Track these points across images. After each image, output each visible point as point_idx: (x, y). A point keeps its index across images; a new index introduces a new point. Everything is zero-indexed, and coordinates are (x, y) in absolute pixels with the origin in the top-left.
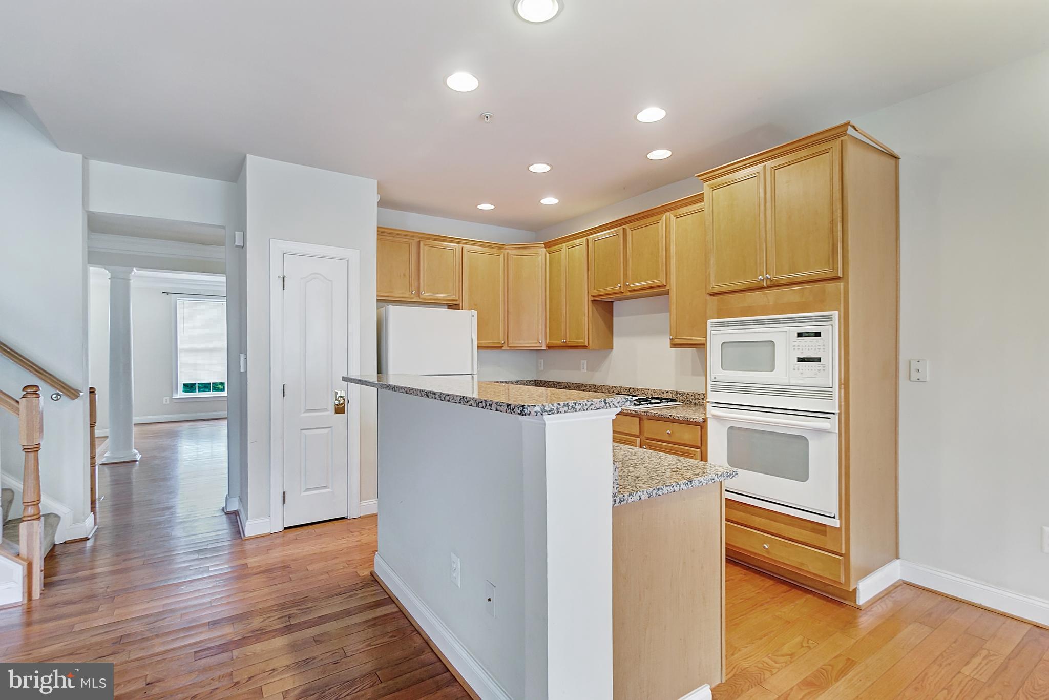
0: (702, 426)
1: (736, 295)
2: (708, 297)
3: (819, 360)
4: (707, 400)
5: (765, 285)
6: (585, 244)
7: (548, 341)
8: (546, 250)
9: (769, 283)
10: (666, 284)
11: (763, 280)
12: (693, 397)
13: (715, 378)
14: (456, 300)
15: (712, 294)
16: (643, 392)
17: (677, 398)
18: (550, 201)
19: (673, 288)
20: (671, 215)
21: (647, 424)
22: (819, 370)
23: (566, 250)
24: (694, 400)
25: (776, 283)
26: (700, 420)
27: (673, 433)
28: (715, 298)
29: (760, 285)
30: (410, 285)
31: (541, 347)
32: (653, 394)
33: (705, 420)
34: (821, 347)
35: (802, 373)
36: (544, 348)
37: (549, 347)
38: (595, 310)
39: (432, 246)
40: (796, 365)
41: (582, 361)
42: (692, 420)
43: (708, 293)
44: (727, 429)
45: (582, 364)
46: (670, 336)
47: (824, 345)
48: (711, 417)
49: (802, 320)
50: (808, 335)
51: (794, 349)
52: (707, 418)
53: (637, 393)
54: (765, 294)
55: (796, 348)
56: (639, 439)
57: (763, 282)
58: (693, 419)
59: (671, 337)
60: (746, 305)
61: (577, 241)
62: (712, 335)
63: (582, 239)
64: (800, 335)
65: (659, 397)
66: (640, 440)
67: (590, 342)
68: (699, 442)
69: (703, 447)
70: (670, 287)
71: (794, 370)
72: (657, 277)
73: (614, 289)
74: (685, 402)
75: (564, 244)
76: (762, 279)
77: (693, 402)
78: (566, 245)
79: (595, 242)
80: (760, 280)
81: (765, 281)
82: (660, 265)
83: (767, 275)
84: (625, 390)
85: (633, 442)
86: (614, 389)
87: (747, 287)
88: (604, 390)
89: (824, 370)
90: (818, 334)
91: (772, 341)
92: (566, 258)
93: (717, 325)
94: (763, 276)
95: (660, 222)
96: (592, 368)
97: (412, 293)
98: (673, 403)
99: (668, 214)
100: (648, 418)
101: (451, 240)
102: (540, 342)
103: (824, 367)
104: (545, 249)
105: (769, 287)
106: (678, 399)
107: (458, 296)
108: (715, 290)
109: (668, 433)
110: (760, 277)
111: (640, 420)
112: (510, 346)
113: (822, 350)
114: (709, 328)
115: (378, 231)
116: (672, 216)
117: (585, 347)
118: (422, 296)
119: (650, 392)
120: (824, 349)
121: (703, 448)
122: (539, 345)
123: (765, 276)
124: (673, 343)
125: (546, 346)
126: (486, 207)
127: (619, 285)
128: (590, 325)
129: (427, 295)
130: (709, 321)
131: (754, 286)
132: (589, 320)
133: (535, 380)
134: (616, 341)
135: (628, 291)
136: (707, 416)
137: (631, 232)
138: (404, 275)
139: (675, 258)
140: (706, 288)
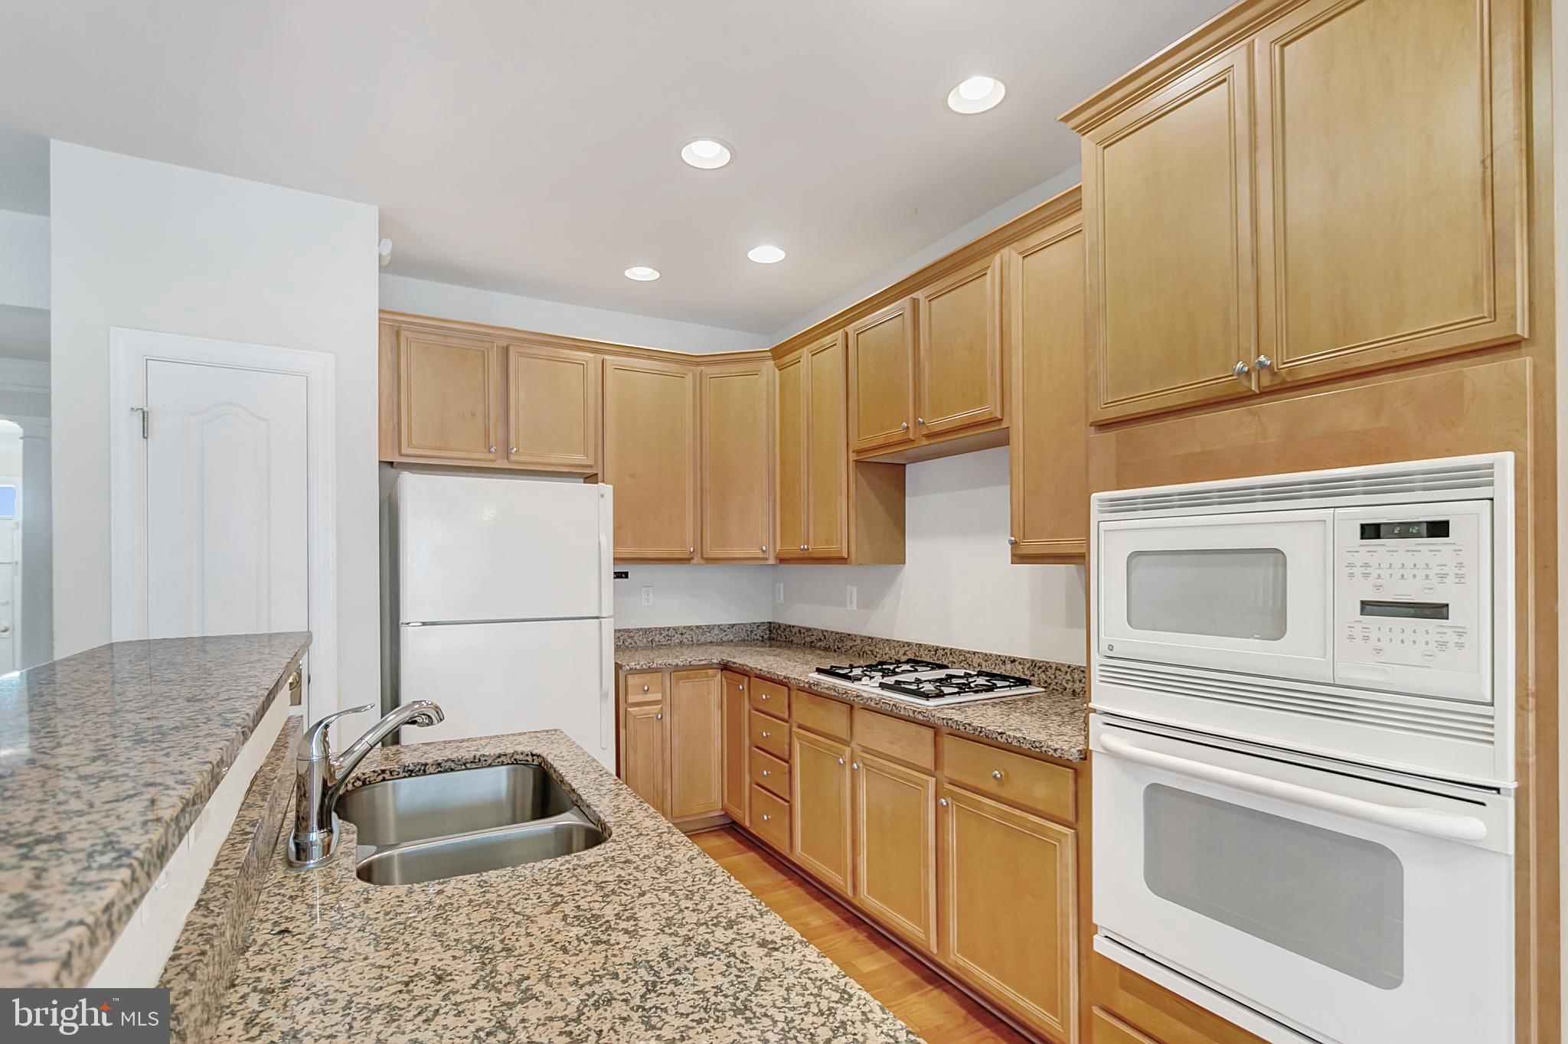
0: (1079, 768)
1: (1170, 423)
2: (1094, 435)
3: (1438, 611)
4: (1091, 705)
5: (1254, 387)
6: (840, 343)
7: (778, 548)
8: (775, 364)
9: (1266, 381)
10: (1003, 413)
11: (1248, 373)
12: (1068, 677)
13: (1111, 648)
14: (591, 466)
15: (1103, 426)
16: (962, 658)
17: (1033, 675)
18: (767, 254)
19: (1017, 423)
20: (1013, 251)
21: (949, 744)
22: (1442, 645)
23: (808, 359)
24: (1070, 683)
25: (1289, 379)
26: (1073, 755)
27: (1007, 776)
28: (1111, 435)
29: (1240, 390)
30: (487, 436)
31: (766, 559)
32: (984, 664)
33: (1086, 756)
34: (1452, 571)
35: (1379, 651)
36: (772, 561)
37: (782, 560)
38: (863, 481)
39: (533, 356)
40: (1359, 626)
41: (849, 588)
42: (1051, 752)
43: (1092, 424)
44: (1143, 788)
45: (848, 593)
46: (1012, 536)
47: (1460, 565)
48: (1101, 750)
49: (1375, 486)
50: (1405, 530)
51: (1352, 575)
52: (1091, 751)
53: (951, 659)
54: (1255, 414)
55: (1358, 571)
56: (934, 779)
57: (1250, 380)
58: (1055, 750)
59: (1013, 539)
60: (1197, 449)
61: (827, 340)
62: (1102, 534)
63: (836, 333)
64: (1371, 531)
65: (994, 672)
66: (936, 781)
67: (853, 550)
68: (1072, 811)
69: (1080, 823)
70: (1011, 421)
71: (1351, 638)
72: (981, 401)
73: (896, 434)
74: (1051, 687)
75: (805, 349)
76: (1246, 369)
77: (1068, 686)
78: (808, 349)
79: (859, 336)
80: (1240, 373)
81: (1254, 375)
82: (989, 373)
83: (1262, 358)
84: (926, 652)
85: (920, 785)
86: (907, 648)
87: (1201, 396)
88: (887, 649)
89: (1460, 646)
90: (1439, 529)
91: (1277, 551)
92: (808, 376)
93: (1116, 506)
94: (1246, 363)
95: (989, 272)
96: (868, 602)
97: (490, 452)
98: (1023, 690)
99: (1005, 251)
100: (953, 733)
101: (578, 345)
102: (764, 548)
103: (1460, 635)
104: (773, 362)
105: (1265, 393)
106: (1035, 679)
107: (592, 457)
108: (1111, 414)
109: (995, 776)
110: (1239, 365)
111: (936, 734)
112: (705, 556)
113: (1451, 579)
114: (1095, 516)
115: (380, 319)
116: (1014, 254)
117: (842, 560)
118: (512, 458)
119: (976, 661)
120: (1458, 576)
121: (1081, 826)
122: (761, 555)
123: (1254, 362)
124: (1018, 552)
125: (776, 558)
126: (643, 273)
127: (905, 424)
128: (852, 513)
129: (522, 456)
130: (1093, 495)
131: (1218, 393)
132: (850, 503)
133: (770, 623)
134: (913, 547)
135: (924, 436)
136: (1090, 748)
137: (927, 303)
138: (473, 414)
139: (1020, 351)
140: (1087, 411)
